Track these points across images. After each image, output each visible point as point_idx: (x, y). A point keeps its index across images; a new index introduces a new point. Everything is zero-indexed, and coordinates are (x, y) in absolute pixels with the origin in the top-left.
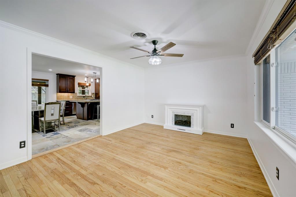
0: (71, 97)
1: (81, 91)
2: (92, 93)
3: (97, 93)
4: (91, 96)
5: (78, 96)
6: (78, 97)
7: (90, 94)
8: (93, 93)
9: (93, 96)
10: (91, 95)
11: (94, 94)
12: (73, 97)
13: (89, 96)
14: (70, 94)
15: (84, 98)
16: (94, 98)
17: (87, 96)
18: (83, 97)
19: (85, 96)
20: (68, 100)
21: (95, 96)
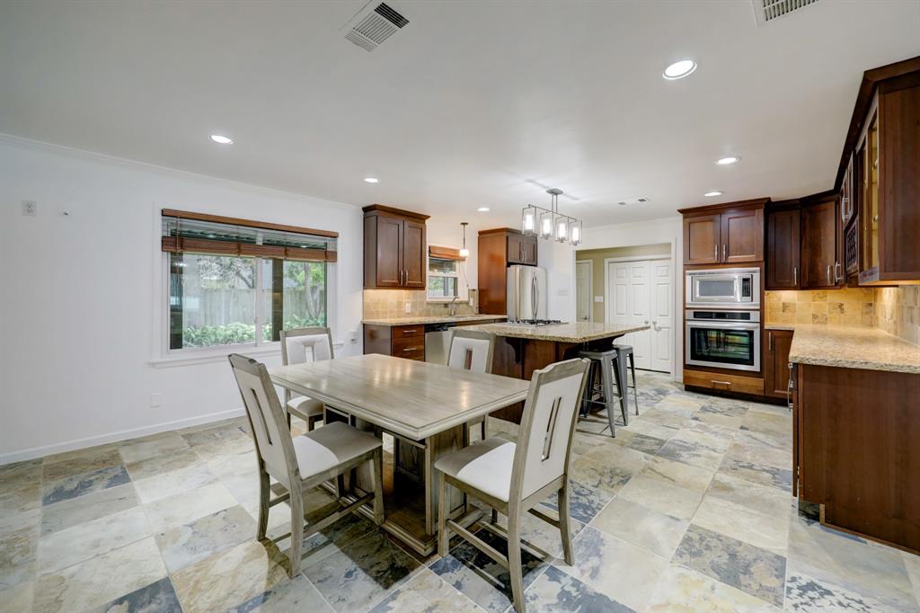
0: (408, 308)
2: (469, 291)
3: (483, 290)
4: (467, 303)
5: (428, 303)
6: (430, 306)
7: (464, 295)
8: (474, 290)
9: (471, 304)
10: (466, 299)
11: (476, 293)
12: (414, 305)
13: (461, 303)
14: (404, 293)
15: (446, 310)
16: (476, 311)
17: (456, 304)
19: (452, 303)
20: (398, 317)
21: (477, 301)
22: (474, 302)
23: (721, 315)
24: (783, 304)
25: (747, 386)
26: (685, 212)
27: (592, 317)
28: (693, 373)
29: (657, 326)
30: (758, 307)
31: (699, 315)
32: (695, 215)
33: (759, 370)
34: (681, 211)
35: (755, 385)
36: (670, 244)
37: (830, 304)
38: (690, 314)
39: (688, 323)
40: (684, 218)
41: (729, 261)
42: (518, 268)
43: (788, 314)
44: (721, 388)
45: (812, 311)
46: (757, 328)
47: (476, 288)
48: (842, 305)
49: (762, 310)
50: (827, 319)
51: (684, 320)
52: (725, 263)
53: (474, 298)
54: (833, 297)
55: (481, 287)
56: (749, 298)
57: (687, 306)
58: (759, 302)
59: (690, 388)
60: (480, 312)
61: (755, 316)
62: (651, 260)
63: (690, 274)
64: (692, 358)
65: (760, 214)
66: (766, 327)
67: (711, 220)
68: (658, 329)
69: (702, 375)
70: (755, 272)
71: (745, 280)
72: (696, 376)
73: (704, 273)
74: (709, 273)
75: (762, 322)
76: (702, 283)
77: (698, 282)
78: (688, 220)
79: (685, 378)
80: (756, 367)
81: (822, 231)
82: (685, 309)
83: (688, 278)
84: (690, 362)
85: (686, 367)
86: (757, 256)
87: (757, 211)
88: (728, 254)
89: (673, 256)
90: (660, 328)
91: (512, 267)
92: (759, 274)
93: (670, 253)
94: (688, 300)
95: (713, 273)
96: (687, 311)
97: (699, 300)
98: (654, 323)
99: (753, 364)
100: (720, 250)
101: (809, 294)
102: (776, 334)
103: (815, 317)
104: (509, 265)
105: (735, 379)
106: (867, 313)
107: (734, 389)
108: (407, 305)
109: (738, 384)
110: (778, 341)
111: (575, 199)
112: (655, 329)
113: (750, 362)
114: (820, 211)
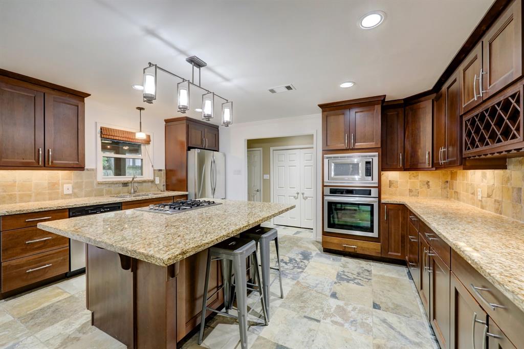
0: (68, 188)
1: (113, 161)
2: (154, 170)
3: (171, 171)
4: (153, 182)
6: (103, 187)
7: (148, 175)
8: (160, 170)
9: (157, 182)
10: (151, 178)
11: (163, 173)
13: (144, 182)
15: (126, 189)
16: (163, 188)
17: (138, 182)
18: (121, 188)
19: (131, 182)
20: (50, 199)
21: (164, 180)
22: (160, 181)
23: (350, 192)
24: (390, 181)
25: (368, 249)
26: (324, 107)
27: (262, 190)
28: (329, 239)
29: (305, 196)
30: (377, 185)
31: (334, 191)
32: (331, 109)
33: (377, 237)
34: (321, 106)
35: (374, 248)
36: (313, 135)
37: (420, 181)
38: (327, 191)
39: (326, 198)
40: (323, 111)
41: (356, 148)
42: (197, 151)
43: (393, 189)
44: (350, 250)
45: (409, 187)
46: (375, 202)
47: (163, 168)
48: (429, 182)
49: (379, 187)
50: (418, 193)
51: (323, 195)
52: (353, 149)
53: (160, 177)
54: (422, 176)
55: (168, 168)
56: (370, 178)
57: (325, 184)
58: (377, 181)
59: (327, 251)
60: (167, 189)
61: (374, 192)
62: (300, 149)
63: (327, 158)
64: (329, 227)
65: (378, 108)
66: (383, 201)
67: (343, 114)
68: (305, 198)
69: (335, 240)
70: (374, 156)
71: (368, 163)
72: (331, 241)
73: (338, 157)
74: (341, 157)
75: (379, 197)
76: (336, 165)
77: (333, 164)
78: (326, 113)
79: (324, 243)
80: (375, 234)
81: (421, 124)
82: (324, 186)
83: (326, 161)
84: (327, 229)
85: (325, 234)
86: (377, 144)
87: (376, 106)
88: (355, 142)
89: (314, 146)
90: (307, 198)
91: (192, 150)
92: (377, 158)
93: (313, 144)
94: (326, 179)
95: (345, 157)
96: (324, 188)
97: (333, 179)
98: (303, 194)
99: (372, 231)
100: (349, 138)
101: (407, 173)
102: (390, 207)
103: (411, 191)
104: (189, 148)
105: (360, 243)
106: (445, 188)
107: (360, 251)
108: (66, 186)
109: (362, 247)
110: (391, 213)
111: (227, 80)
112: (304, 198)
113: (371, 229)
114: (420, 108)
